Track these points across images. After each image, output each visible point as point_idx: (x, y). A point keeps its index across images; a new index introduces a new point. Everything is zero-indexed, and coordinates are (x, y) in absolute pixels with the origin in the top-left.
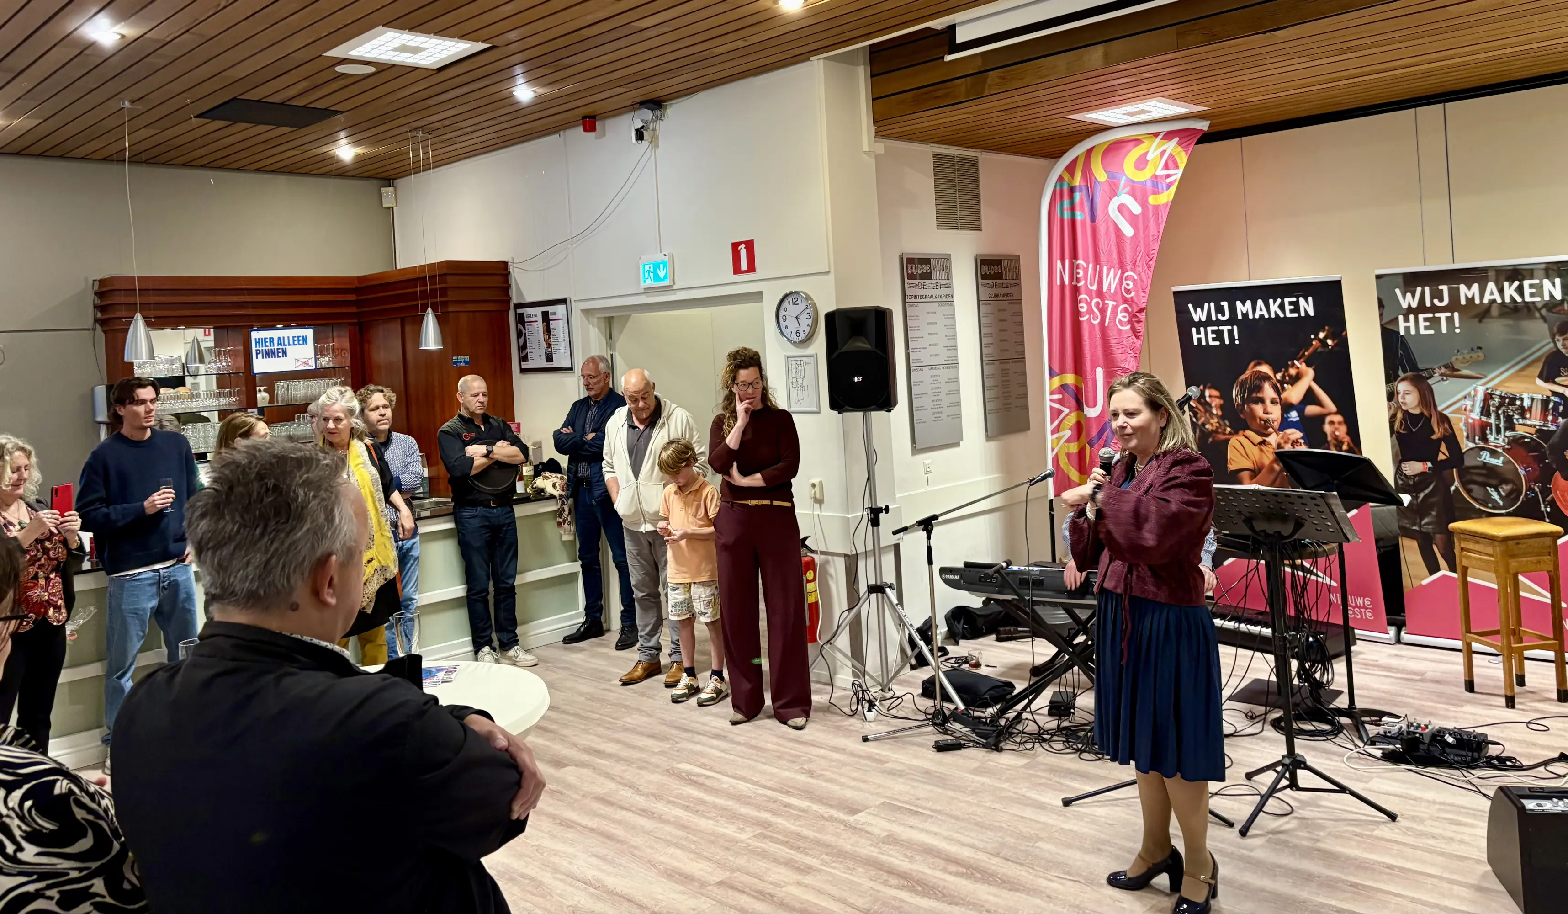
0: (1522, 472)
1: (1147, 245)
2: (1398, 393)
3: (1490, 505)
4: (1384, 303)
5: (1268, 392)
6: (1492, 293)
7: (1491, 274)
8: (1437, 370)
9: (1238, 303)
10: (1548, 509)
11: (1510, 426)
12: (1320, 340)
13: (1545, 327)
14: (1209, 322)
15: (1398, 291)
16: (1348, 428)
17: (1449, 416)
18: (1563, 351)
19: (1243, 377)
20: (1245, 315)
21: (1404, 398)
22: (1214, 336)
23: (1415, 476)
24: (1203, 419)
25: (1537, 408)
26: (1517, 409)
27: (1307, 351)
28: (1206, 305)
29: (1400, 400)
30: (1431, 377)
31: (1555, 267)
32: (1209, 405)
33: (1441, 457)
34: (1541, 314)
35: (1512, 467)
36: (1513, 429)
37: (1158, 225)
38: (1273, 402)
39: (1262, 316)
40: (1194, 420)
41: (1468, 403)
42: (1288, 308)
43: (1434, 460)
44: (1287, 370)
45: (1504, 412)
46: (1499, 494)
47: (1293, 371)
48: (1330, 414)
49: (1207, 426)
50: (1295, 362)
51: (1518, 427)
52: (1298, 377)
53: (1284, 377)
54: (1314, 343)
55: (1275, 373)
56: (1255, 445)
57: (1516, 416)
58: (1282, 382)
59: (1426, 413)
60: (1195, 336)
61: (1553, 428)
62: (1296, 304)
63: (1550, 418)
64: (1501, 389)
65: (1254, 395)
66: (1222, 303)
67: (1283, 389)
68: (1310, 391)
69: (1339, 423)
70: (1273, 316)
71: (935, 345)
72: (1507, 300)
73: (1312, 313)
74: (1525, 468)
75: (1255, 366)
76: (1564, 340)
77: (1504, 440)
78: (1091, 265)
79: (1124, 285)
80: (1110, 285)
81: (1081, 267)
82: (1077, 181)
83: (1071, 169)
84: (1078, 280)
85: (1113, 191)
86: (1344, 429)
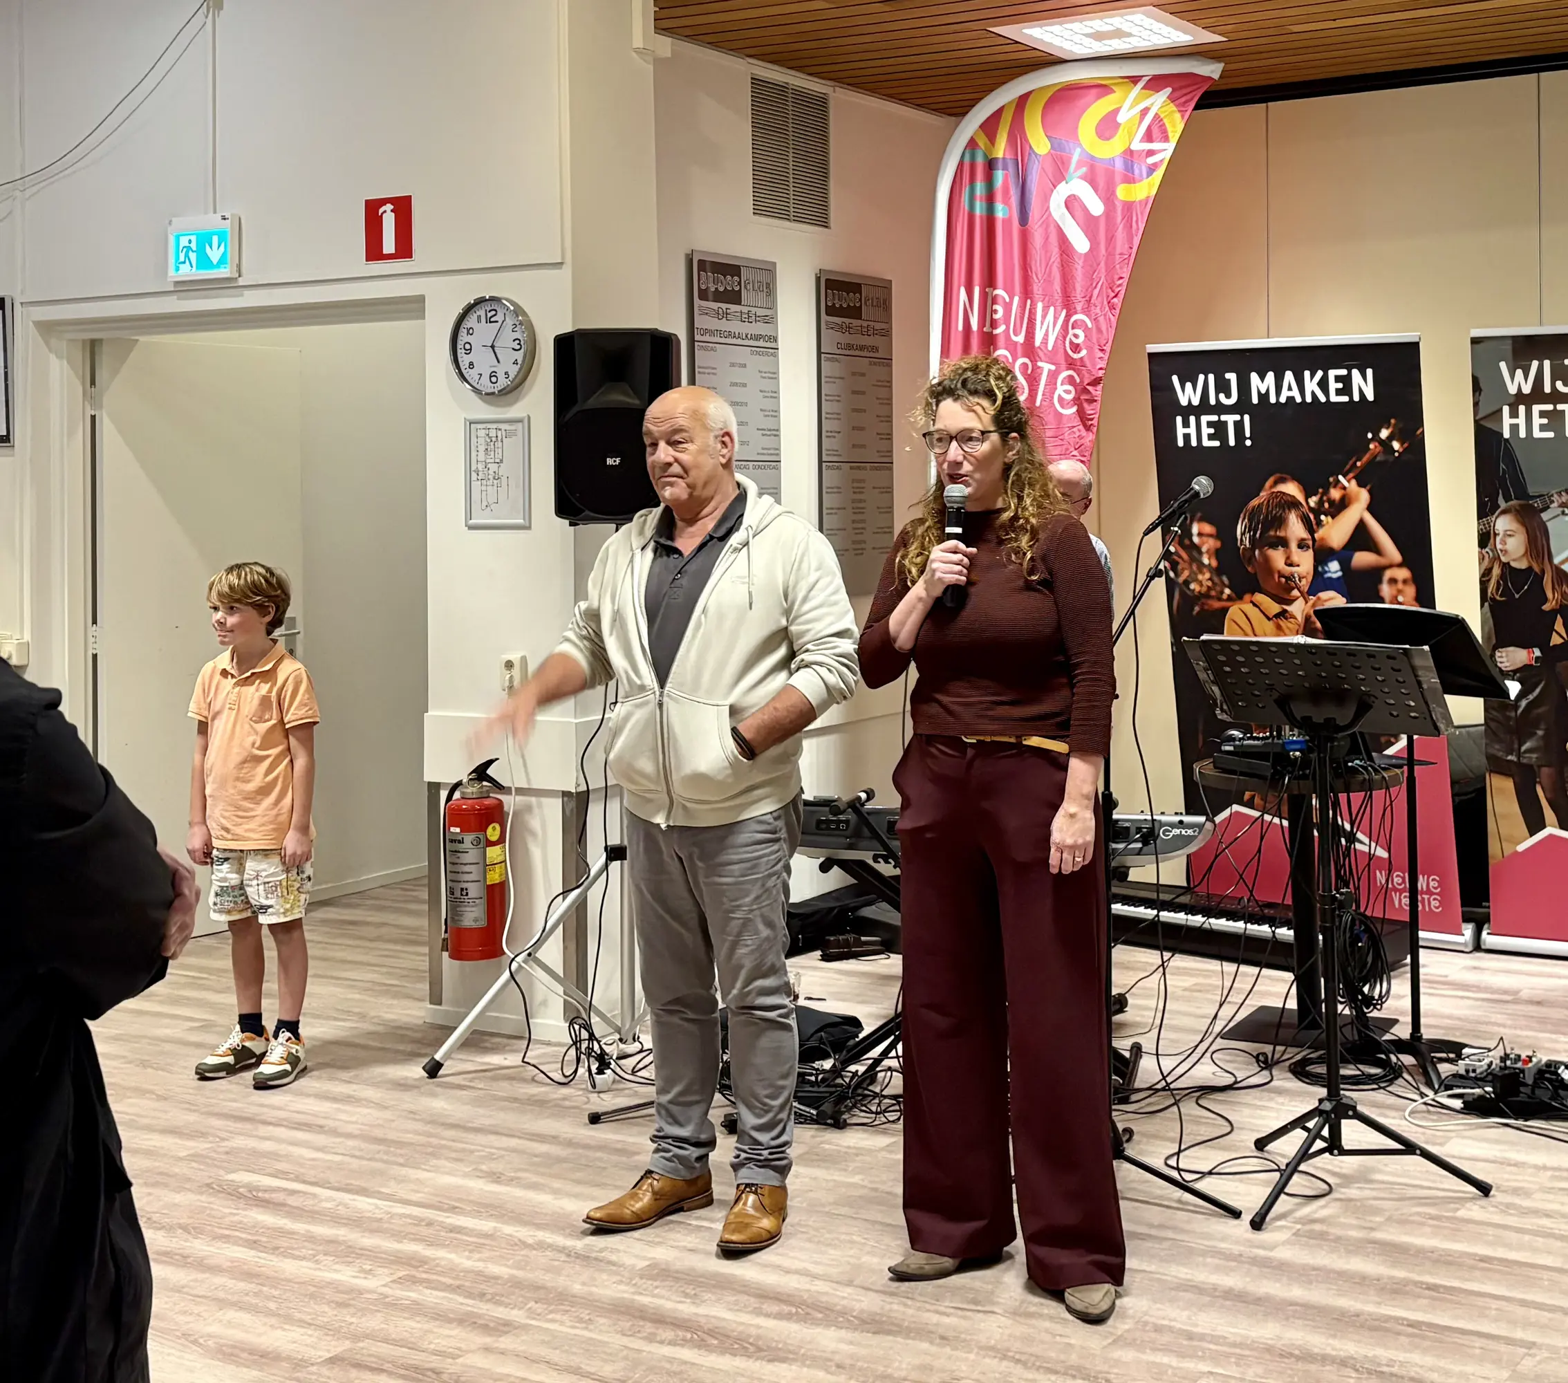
1: (1109, 270)
2: (1495, 534)
4: (1482, 384)
5: (1296, 528)
9: (1254, 376)
12: (1381, 442)
14: (1204, 407)
15: (1503, 365)
16: (1418, 591)
19: (1256, 502)
20: (1264, 397)
21: (1503, 542)
22: (1212, 430)
23: (1516, 670)
24: (1185, 574)
27: (1359, 459)
28: (1201, 377)
29: (1499, 546)
32: (1197, 548)
33: (1555, 640)
37: (1130, 237)
38: (1302, 545)
39: (1291, 399)
42: (1333, 386)
43: (1544, 645)
44: (1326, 491)
47: (1335, 494)
48: (1390, 566)
49: (1192, 585)
50: (1341, 477)
52: (1343, 504)
53: (1319, 503)
54: (1372, 446)
55: (1307, 496)
56: (1270, 618)
58: (1317, 512)
59: (1537, 568)
60: (1181, 430)
62: (1346, 381)
65: (1273, 533)
66: (1228, 376)
67: (1319, 524)
68: (1361, 526)
69: (1405, 582)
70: (1309, 399)
73: (1370, 396)
75: (1277, 482)
78: (1016, 299)
79: (1070, 336)
80: (1046, 334)
81: (1000, 300)
82: (1001, 149)
83: (990, 127)
84: (994, 324)
85: (1059, 172)
86: (1411, 591)
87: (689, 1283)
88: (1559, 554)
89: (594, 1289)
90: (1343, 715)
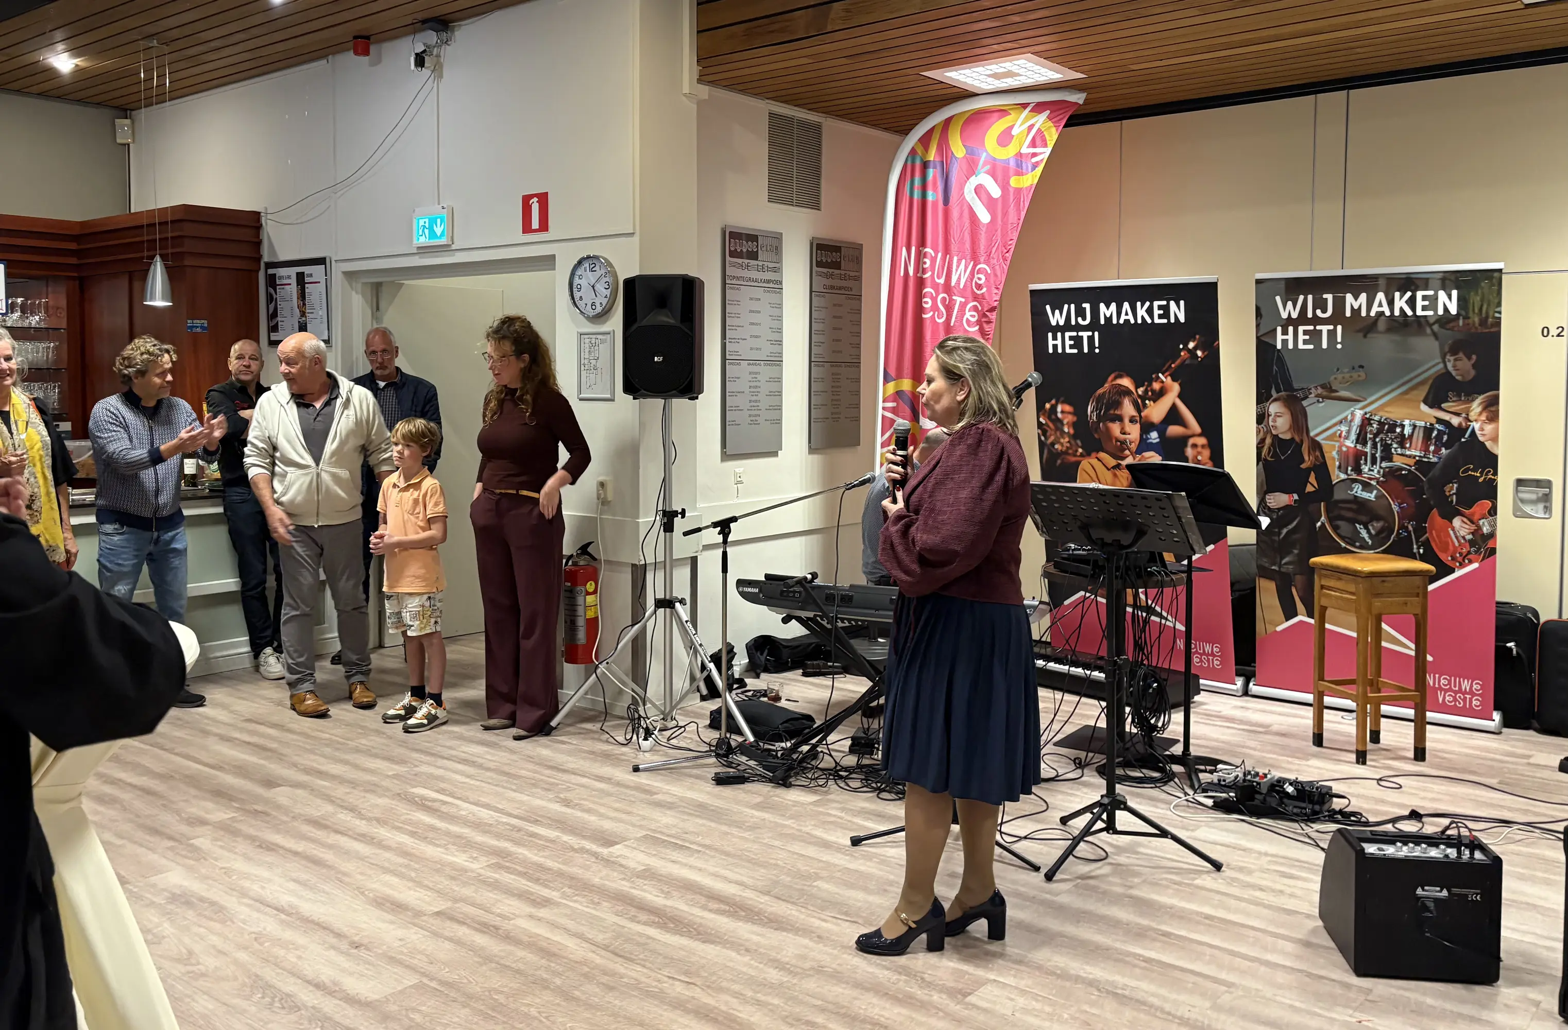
0: (1395, 508)
1: (1004, 235)
2: (1269, 415)
3: (1358, 544)
4: (1263, 312)
5: (1128, 409)
6: (1380, 305)
7: (1382, 282)
8: (1313, 391)
9: (1102, 306)
10: (1421, 551)
11: (1387, 456)
12: (1189, 351)
13: (1435, 345)
14: (1067, 327)
15: (1278, 299)
16: (1212, 453)
17: (1322, 442)
18: (1454, 373)
19: (1101, 391)
20: (1108, 320)
21: (1274, 421)
22: (1072, 342)
23: (1279, 509)
24: (1052, 438)
25: (1419, 436)
26: (1396, 438)
27: (1173, 363)
28: (1066, 306)
29: (1271, 423)
30: (1306, 398)
31: (1453, 278)
32: (1060, 421)
33: (1309, 488)
34: (1432, 330)
35: (1386, 502)
36: (1391, 460)
37: (1019, 211)
38: (1132, 420)
39: (1127, 321)
40: (1043, 438)
41: (1344, 428)
42: (1157, 312)
43: (1301, 491)
44: (1150, 384)
45: (1382, 440)
46: (1369, 532)
47: (1156, 386)
48: (1193, 436)
49: (1056, 446)
50: (1160, 375)
51: (1395, 458)
52: (1162, 393)
53: (1146, 392)
54: (1182, 354)
55: (1137, 388)
56: (1108, 469)
57: (1395, 446)
58: (1144, 398)
59: (1297, 439)
60: (1051, 342)
61: (1434, 460)
62: (1166, 309)
63: (1432, 448)
64: (1381, 413)
65: (1112, 412)
66: (1084, 305)
67: (1145, 406)
68: (1174, 408)
69: (1203, 446)
70: (1139, 321)
71: (757, 337)
72: (1397, 313)
73: (1182, 319)
74: (1400, 504)
75: (1116, 378)
76: (1456, 360)
77: (1379, 472)
78: (940, 255)
79: (975, 279)
80: (959, 278)
81: (929, 256)
82: (932, 155)
83: (925, 141)
84: (924, 271)
85: (971, 170)
86: (1207, 453)
87: (666, 883)
88: (1316, 428)
89: (607, 882)
90: (1126, 539)
